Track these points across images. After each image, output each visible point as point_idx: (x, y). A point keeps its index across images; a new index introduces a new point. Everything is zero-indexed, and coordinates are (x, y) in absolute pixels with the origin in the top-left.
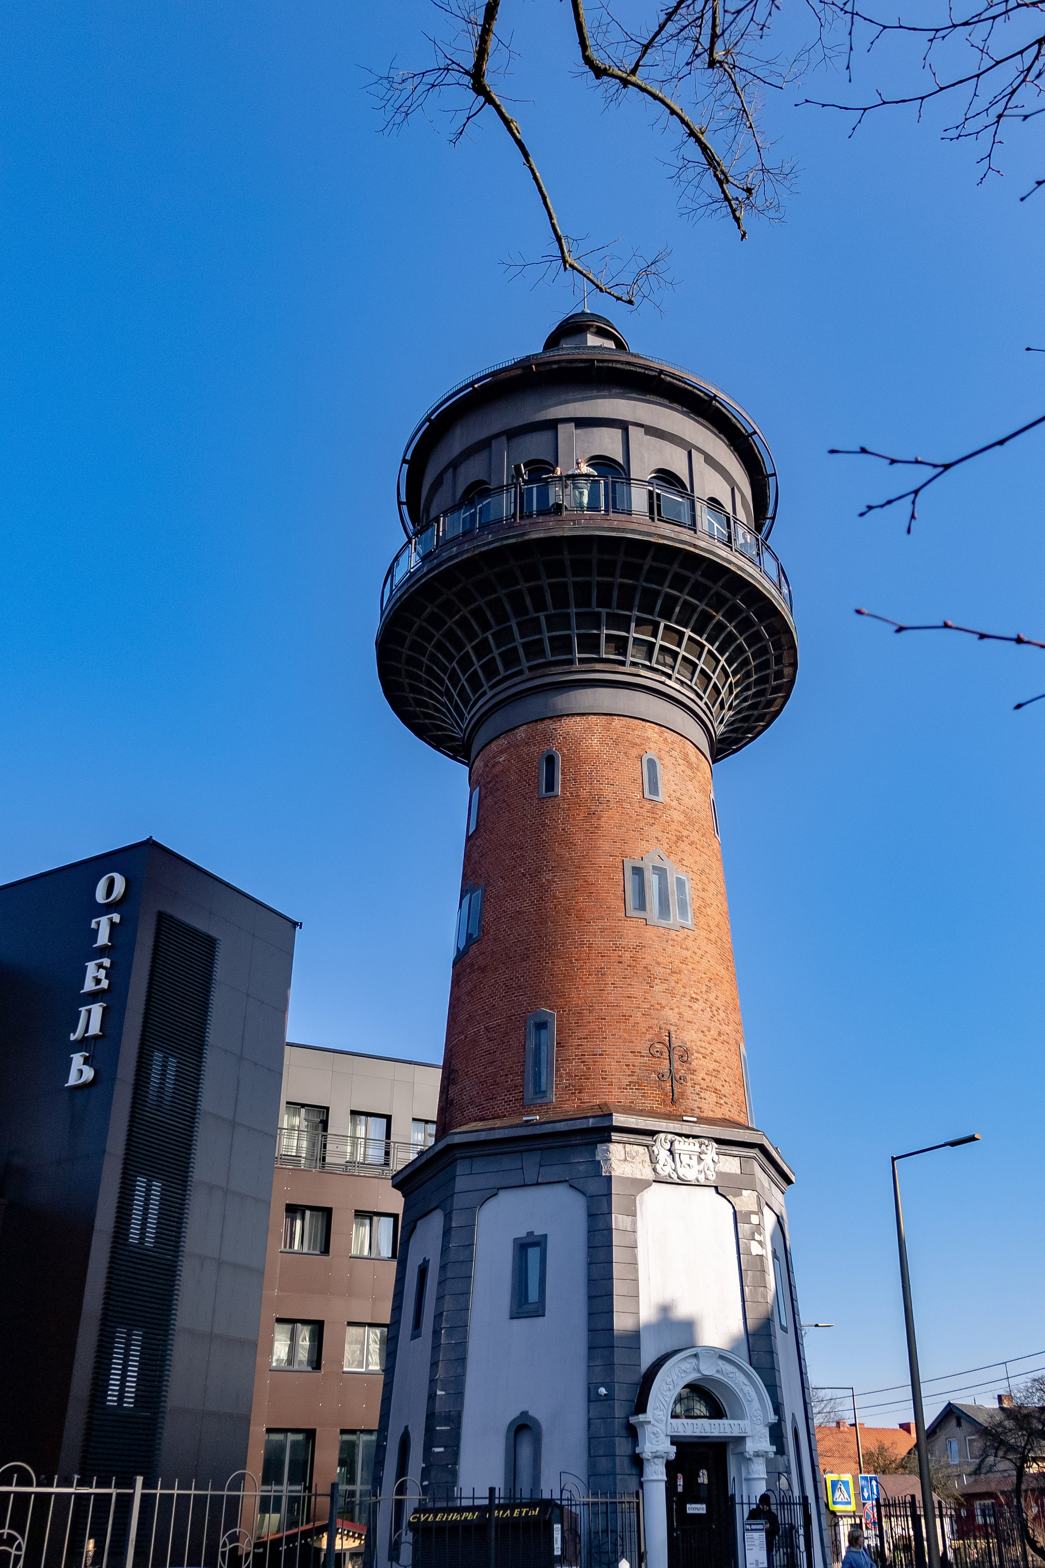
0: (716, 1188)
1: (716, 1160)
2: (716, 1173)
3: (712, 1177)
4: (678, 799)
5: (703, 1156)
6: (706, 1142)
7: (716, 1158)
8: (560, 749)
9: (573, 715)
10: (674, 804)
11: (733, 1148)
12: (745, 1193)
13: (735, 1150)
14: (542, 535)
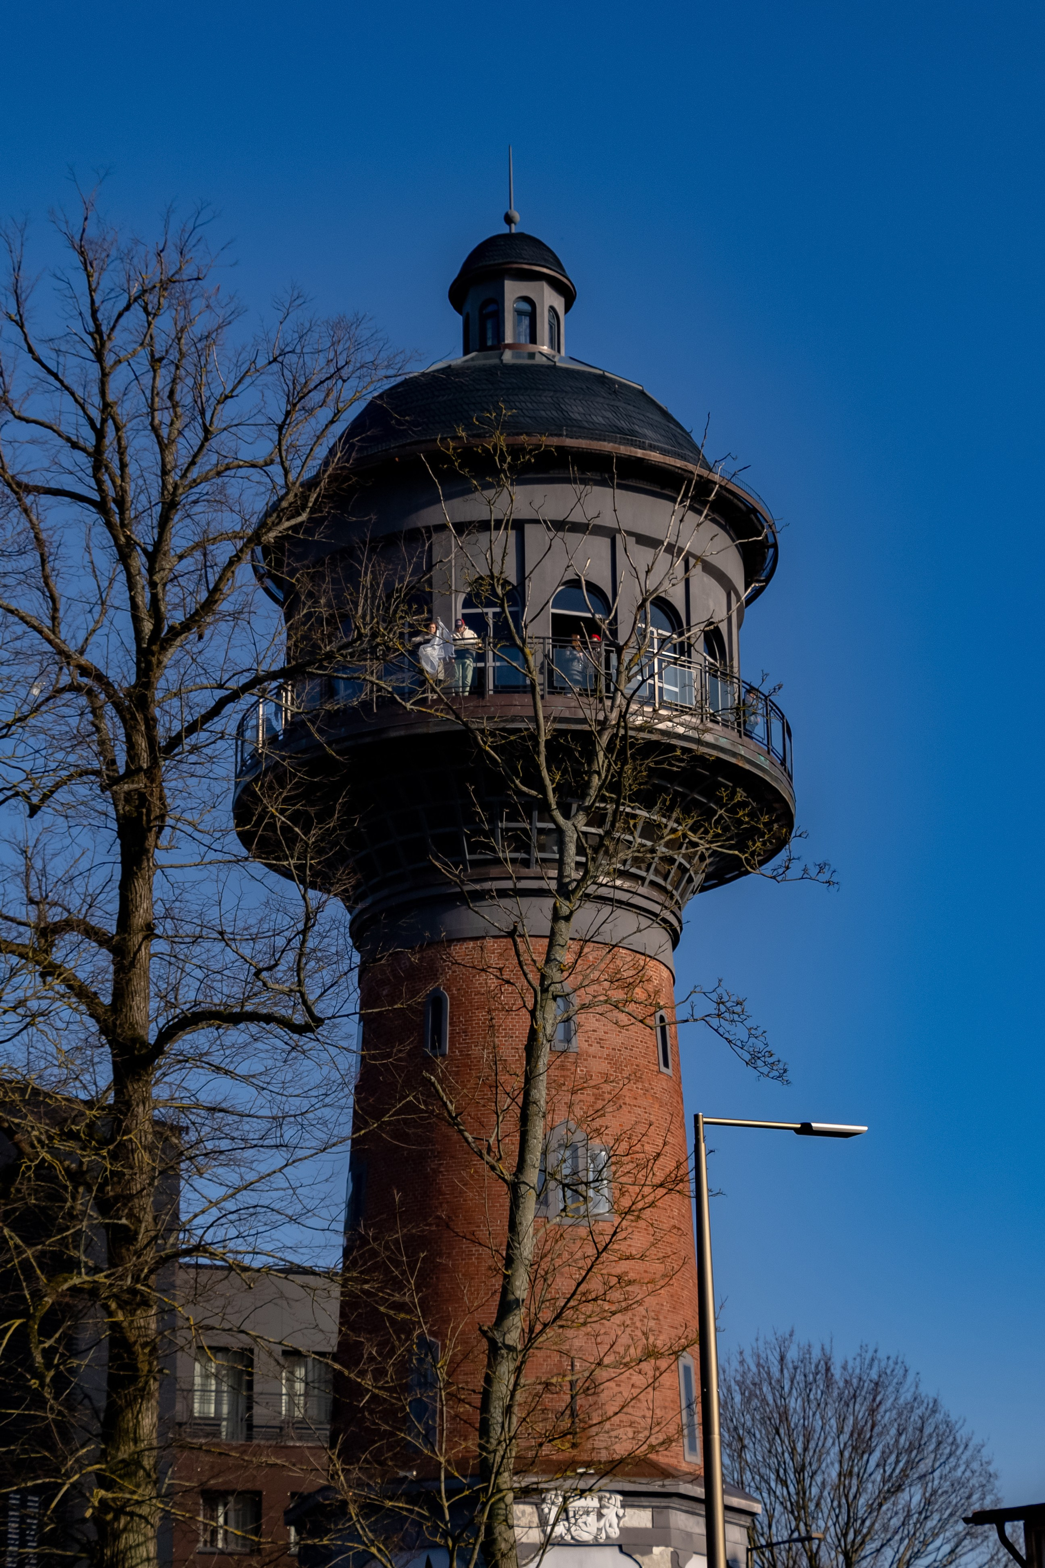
0: (620, 1547)
1: (621, 1514)
2: (621, 1529)
3: (615, 1533)
4: (600, 1041)
5: (604, 1511)
6: (608, 1495)
7: (621, 1512)
8: (448, 989)
9: (465, 939)
10: (595, 1049)
11: (642, 1499)
12: (656, 1550)
13: (644, 1501)
14: (402, 733)
